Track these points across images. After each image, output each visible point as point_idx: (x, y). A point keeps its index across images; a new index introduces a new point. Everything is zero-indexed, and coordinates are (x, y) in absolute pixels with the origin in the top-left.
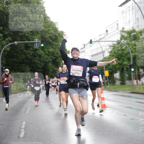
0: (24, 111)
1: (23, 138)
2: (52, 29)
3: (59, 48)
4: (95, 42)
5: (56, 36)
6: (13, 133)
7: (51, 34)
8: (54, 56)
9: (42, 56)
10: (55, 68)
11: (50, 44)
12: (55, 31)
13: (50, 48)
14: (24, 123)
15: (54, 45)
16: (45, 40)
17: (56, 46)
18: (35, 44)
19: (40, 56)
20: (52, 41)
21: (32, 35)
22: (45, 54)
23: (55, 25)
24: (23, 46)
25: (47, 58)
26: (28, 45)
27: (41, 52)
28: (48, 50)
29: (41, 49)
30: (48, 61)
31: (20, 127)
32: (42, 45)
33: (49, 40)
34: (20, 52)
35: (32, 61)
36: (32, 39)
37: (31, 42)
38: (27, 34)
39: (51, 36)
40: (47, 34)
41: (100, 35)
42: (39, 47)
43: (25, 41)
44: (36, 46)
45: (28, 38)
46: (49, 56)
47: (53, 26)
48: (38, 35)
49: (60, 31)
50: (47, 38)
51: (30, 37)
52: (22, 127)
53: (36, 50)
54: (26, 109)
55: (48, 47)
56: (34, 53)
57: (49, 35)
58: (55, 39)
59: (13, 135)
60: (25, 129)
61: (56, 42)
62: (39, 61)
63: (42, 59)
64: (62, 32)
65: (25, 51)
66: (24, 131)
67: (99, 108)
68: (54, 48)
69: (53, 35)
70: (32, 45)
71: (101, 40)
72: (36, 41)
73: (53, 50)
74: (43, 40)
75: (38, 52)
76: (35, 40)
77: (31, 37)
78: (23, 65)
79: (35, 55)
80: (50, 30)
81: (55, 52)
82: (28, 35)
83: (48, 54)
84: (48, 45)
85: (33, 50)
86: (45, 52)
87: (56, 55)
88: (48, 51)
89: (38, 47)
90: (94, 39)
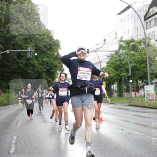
0: (15, 125)
1: (13, 154)
2: (46, 37)
3: (54, 57)
4: (92, 51)
5: (51, 45)
6: (3, 149)
7: (45, 43)
8: (48, 66)
9: (36, 65)
10: (49, 78)
11: (45, 53)
12: (50, 39)
13: (44, 57)
14: (15, 137)
15: (49, 54)
16: (39, 49)
17: (51, 55)
18: (28, 53)
19: (33, 66)
20: (47, 50)
21: (25, 44)
22: (39, 64)
23: (50, 33)
24: (16, 55)
25: (40, 68)
26: (21, 54)
27: (34, 61)
28: (42, 59)
29: (35, 59)
30: (41, 71)
31: (11, 142)
32: (36, 54)
33: (44, 49)
34: (12, 61)
35: (24, 71)
36: (25, 48)
37: (24, 50)
38: (19, 42)
39: (46, 45)
40: (42, 43)
41: (97, 45)
42: (33, 56)
43: (18, 50)
44: (29, 55)
45: (21, 47)
46: (42, 65)
47: (48, 34)
48: (31, 43)
49: (55, 39)
50: (41, 46)
51: (23, 46)
52: (12, 142)
53: (29, 59)
54: (17, 123)
55: (42, 57)
56: (27, 63)
57: (43, 44)
58: (50, 48)
59: (2, 151)
60: (16, 144)
61: (51, 51)
62: (33, 71)
63: (35, 69)
64: (58, 41)
65: (18, 60)
66: (15, 146)
67: (95, 121)
68: (49, 57)
69: (47, 44)
70: (24, 54)
71: (98, 50)
72: (30, 50)
73: (47, 60)
74: (36, 49)
75: (32, 61)
76: (28, 48)
77: (25, 45)
78: (14, 75)
79: (29, 64)
80: (44, 38)
81: (49, 62)
82: (21, 43)
83: (42, 64)
84: (42, 54)
85: (26, 60)
86: (39, 61)
87: (50, 65)
88: (42, 61)
89: (31, 56)
90: (91, 49)
